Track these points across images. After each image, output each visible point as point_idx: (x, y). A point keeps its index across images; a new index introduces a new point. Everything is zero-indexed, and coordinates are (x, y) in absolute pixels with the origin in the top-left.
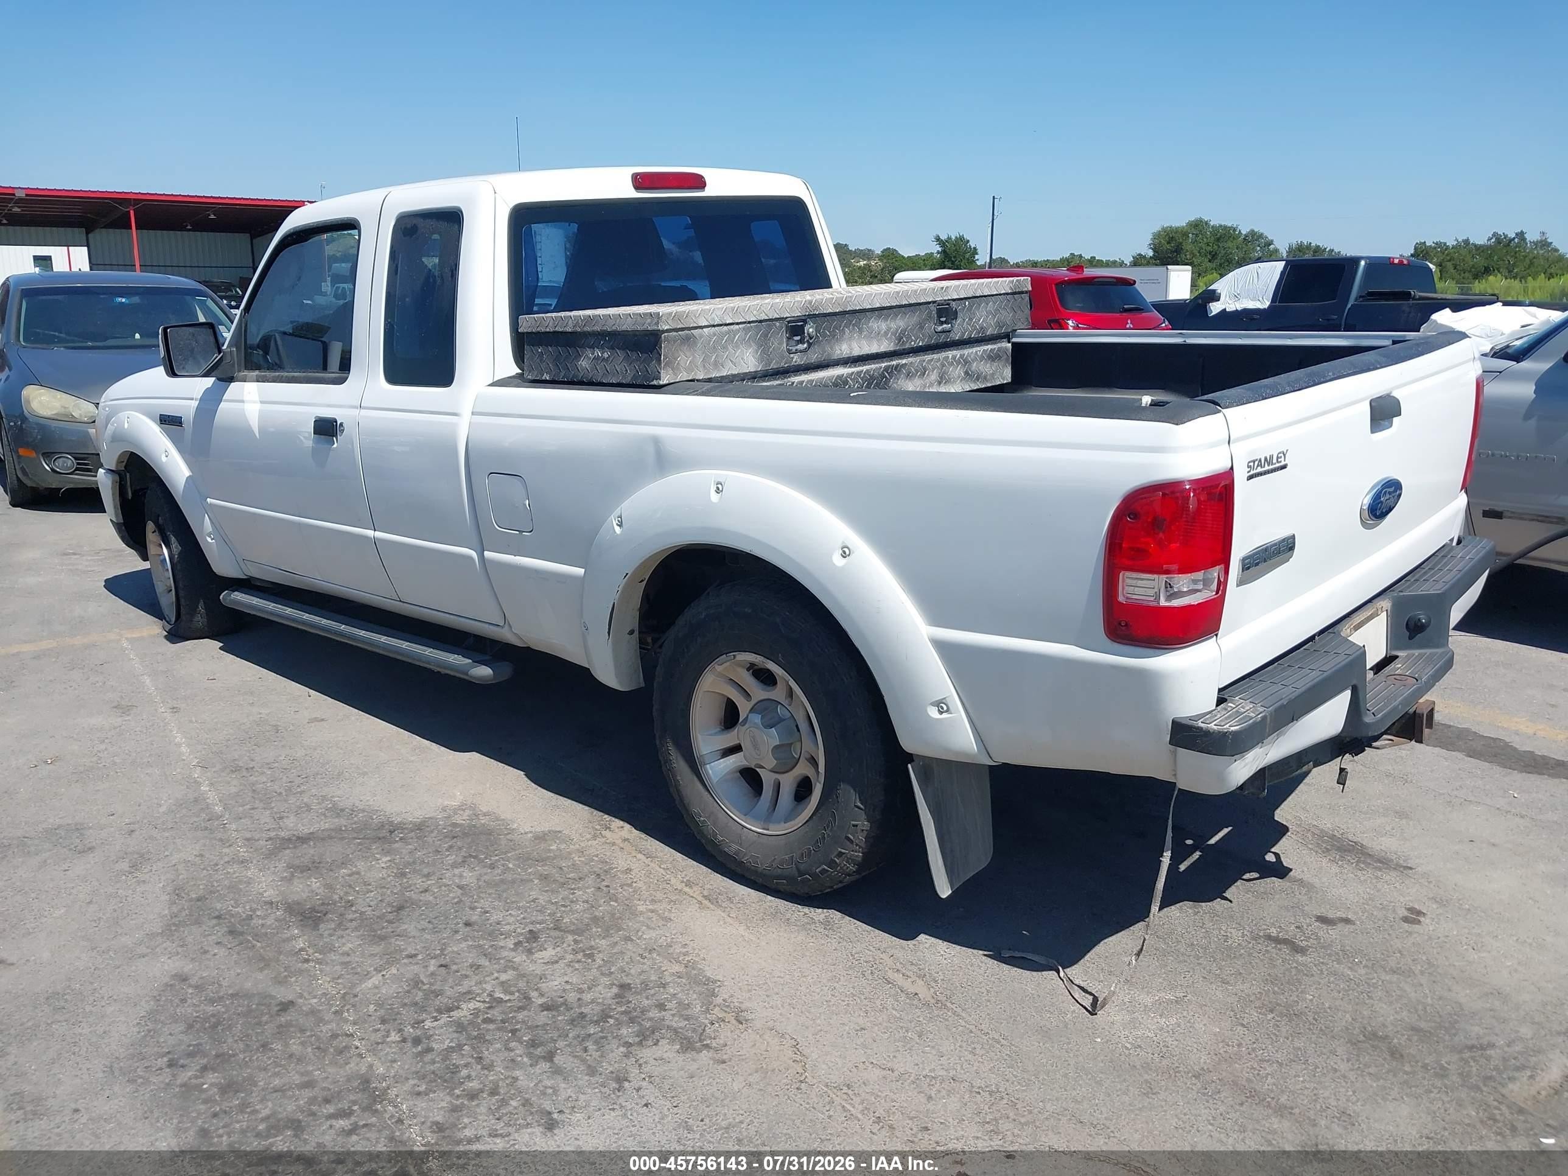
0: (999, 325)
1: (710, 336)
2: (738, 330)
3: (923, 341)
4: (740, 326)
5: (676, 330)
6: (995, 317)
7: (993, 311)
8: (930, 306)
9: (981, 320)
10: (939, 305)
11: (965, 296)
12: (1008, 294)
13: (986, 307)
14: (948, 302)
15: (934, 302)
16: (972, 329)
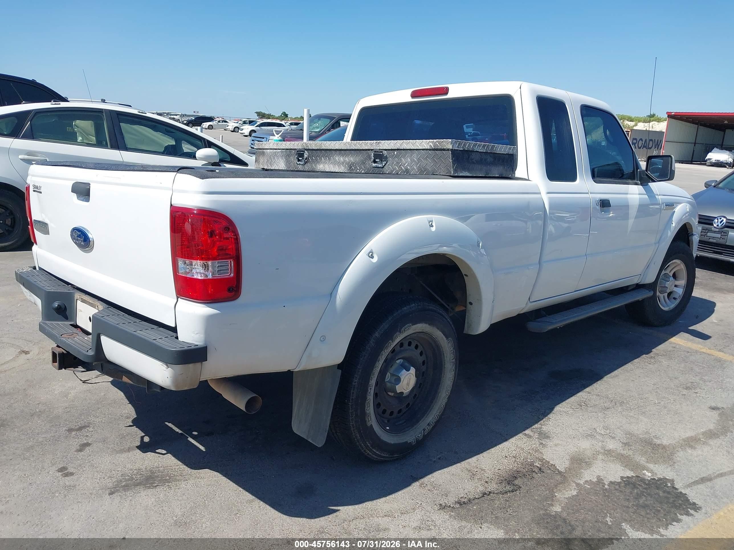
0: (419, 168)
1: (269, 153)
3: (364, 170)
4: (279, 150)
5: (259, 149)
6: (418, 164)
7: (416, 160)
8: (369, 151)
9: (406, 164)
10: (375, 152)
11: (393, 148)
12: (430, 150)
13: (410, 156)
14: (381, 150)
15: (372, 150)
16: (399, 169)
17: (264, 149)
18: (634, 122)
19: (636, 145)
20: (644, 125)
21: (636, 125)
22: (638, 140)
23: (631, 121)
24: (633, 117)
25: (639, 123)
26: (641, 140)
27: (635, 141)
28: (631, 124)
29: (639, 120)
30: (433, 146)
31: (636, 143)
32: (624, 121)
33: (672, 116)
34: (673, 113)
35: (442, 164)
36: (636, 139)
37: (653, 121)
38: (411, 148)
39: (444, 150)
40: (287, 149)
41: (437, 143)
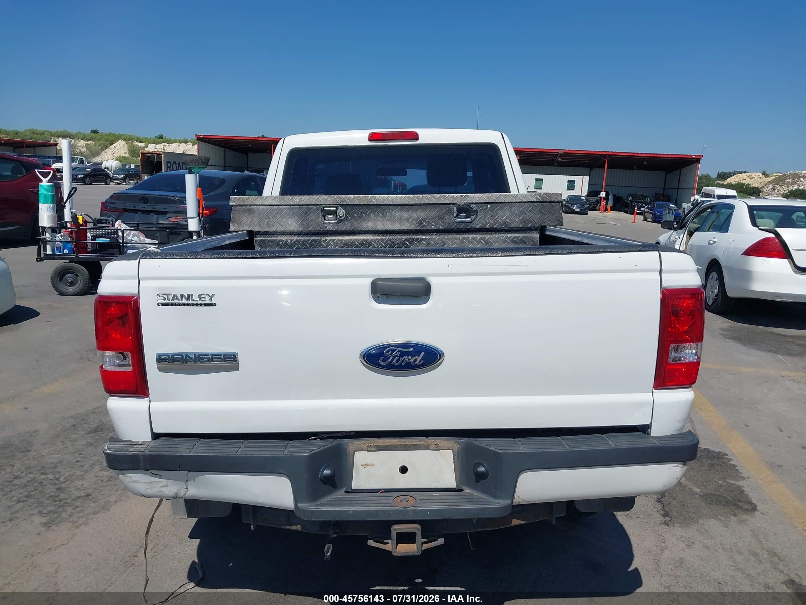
0: (523, 221)
1: (264, 210)
2: (285, 209)
3: (443, 226)
4: (286, 207)
5: (242, 205)
6: (520, 216)
7: (517, 213)
8: (449, 206)
9: (505, 218)
10: (459, 206)
11: (486, 202)
12: (536, 202)
13: (509, 209)
14: (469, 204)
15: (454, 204)
16: (494, 222)
17: (251, 205)
18: (144, 144)
19: (171, 168)
20: (155, 147)
21: (147, 146)
22: (172, 163)
23: (140, 142)
24: (141, 137)
25: (149, 144)
26: (175, 162)
27: (169, 165)
28: (142, 145)
29: (148, 141)
30: (540, 199)
31: (171, 166)
32: (133, 142)
33: (201, 139)
34: (201, 136)
35: (550, 216)
36: (170, 162)
37: (163, 143)
38: (512, 201)
39: (554, 202)
40: (302, 205)
41: (545, 196)
